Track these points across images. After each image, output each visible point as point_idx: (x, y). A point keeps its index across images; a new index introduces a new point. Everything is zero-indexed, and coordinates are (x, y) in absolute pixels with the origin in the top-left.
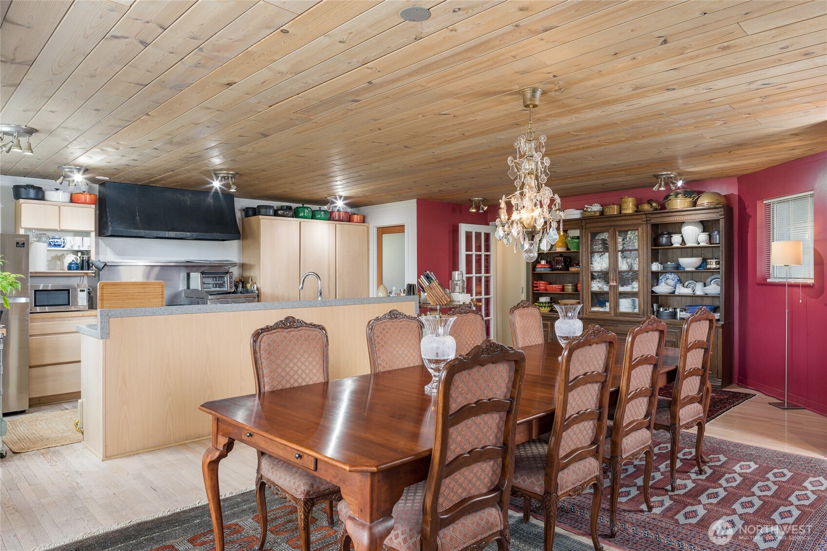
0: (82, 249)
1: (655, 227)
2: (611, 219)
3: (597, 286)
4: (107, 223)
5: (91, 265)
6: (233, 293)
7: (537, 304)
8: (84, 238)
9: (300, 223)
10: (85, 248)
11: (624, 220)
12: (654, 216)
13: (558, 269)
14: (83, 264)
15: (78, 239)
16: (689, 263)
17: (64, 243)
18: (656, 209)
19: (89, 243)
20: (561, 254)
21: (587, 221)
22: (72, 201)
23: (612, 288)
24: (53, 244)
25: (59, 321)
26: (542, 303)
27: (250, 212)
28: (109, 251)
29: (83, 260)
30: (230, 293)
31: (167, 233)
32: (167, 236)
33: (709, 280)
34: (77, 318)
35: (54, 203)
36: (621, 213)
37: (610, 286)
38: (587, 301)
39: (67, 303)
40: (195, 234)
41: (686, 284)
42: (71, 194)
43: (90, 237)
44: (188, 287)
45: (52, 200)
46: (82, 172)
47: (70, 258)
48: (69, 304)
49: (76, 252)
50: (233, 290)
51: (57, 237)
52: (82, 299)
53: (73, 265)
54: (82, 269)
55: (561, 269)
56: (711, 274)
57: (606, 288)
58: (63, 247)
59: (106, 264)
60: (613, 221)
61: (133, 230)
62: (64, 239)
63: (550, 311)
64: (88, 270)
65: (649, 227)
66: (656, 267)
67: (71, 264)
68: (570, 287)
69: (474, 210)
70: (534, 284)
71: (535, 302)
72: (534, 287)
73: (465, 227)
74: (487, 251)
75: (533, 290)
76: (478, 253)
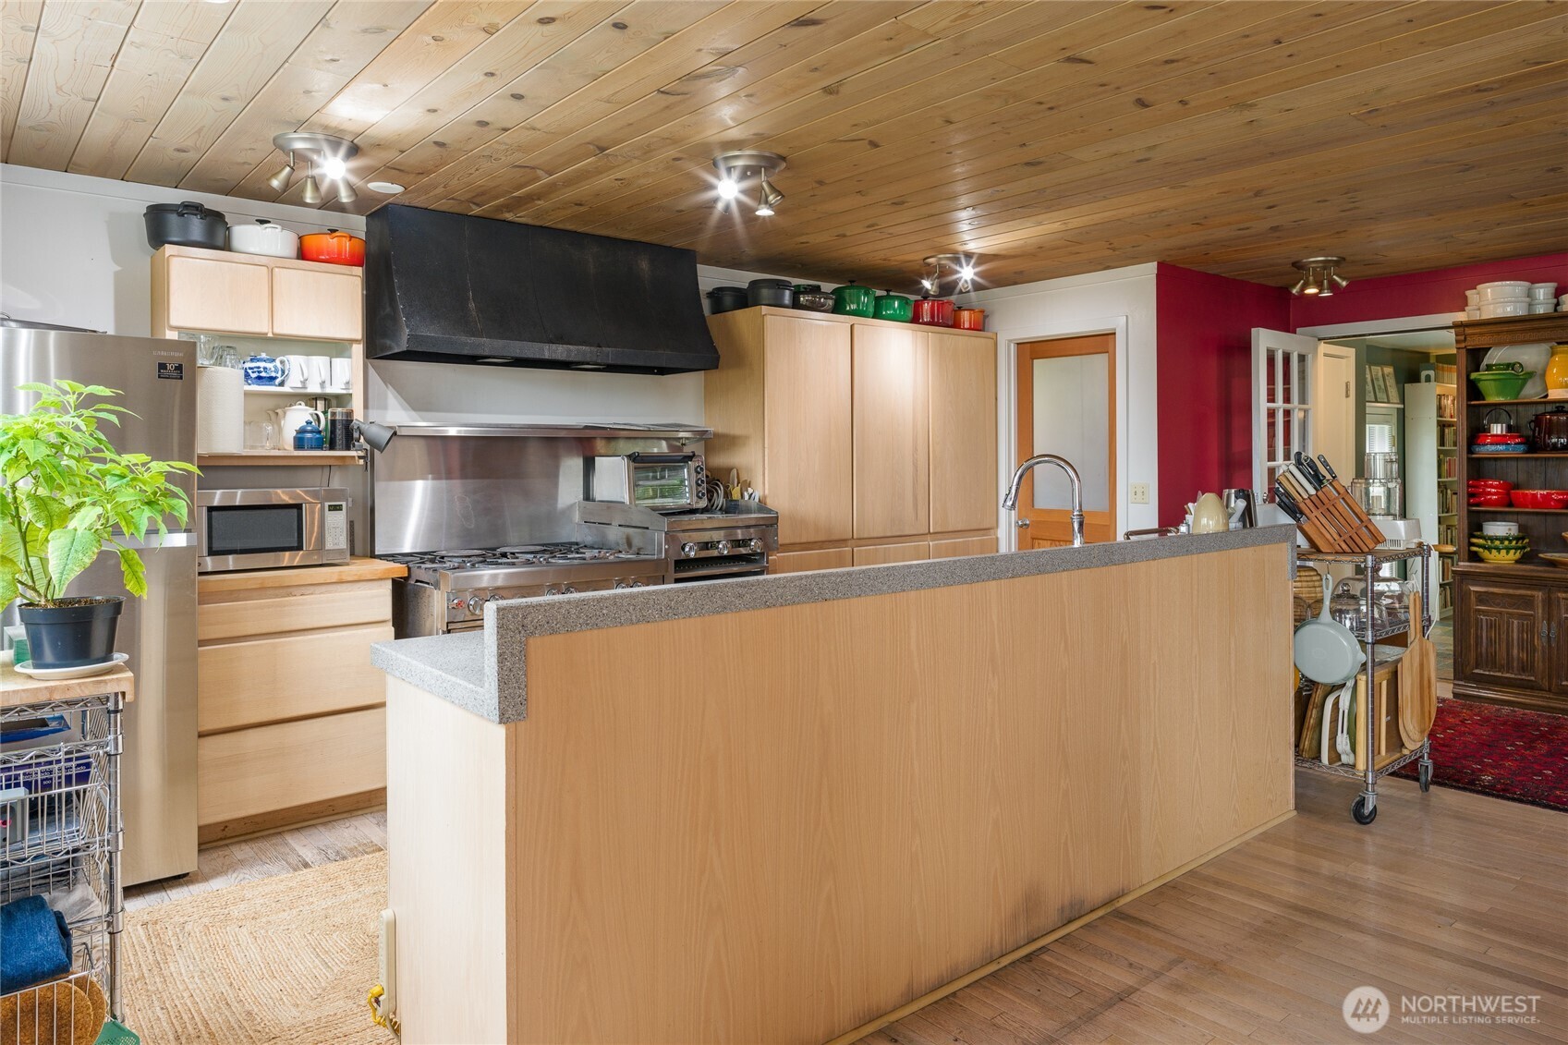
0: (329, 390)
4: (394, 318)
5: (356, 435)
6: (704, 510)
7: (1481, 541)
8: (333, 360)
9: (852, 326)
10: (336, 388)
13: (1555, 449)
14: (333, 432)
15: (319, 362)
17: (283, 372)
19: (345, 374)
20: (1558, 407)
22: (302, 254)
24: (255, 375)
25: (277, 596)
26: (1498, 539)
27: (728, 300)
28: (392, 398)
29: (333, 422)
30: (693, 511)
31: (546, 346)
32: (547, 355)
34: (323, 588)
35: (257, 259)
39: (296, 545)
40: (610, 353)
42: (300, 238)
43: (350, 357)
44: (588, 496)
45: (252, 250)
46: (342, 151)
47: (299, 416)
48: (300, 548)
49: (312, 399)
50: (703, 503)
51: (264, 355)
52: (336, 528)
53: (309, 435)
54: (332, 447)
55: (1563, 448)
58: (282, 384)
59: (395, 434)
61: (464, 338)
62: (282, 362)
63: (1520, 562)
64: (348, 448)
67: (302, 431)
69: (1311, 291)
70: (1469, 486)
71: (1471, 535)
72: (1471, 495)
73: (1264, 340)
74: (1303, 400)
75: (1469, 505)
76: (1287, 406)
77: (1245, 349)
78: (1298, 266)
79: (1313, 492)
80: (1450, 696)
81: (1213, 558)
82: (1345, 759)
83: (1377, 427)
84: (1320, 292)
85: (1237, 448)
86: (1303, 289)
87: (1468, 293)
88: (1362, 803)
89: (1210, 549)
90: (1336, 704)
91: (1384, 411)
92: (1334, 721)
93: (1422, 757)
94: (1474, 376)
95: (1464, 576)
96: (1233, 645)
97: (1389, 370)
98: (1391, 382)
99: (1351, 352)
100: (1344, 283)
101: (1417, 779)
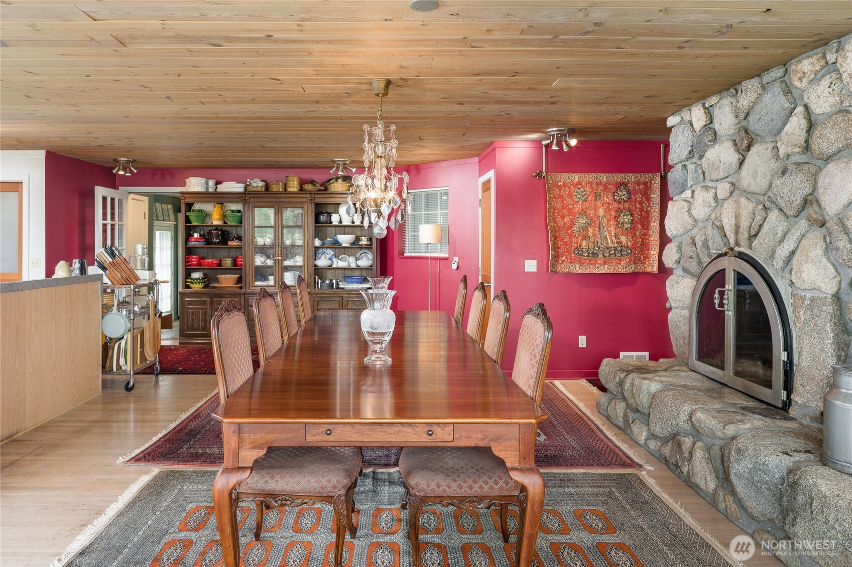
1: (317, 205)
2: (277, 195)
3: (259, 260)
7: (190, 280)
11: (289, 197)
12: (318, 196)
13: (215, 243)
16: (345, 239)
18: (320, 190)
20: (217, 228)
21: (251, 196)
23: (277, 262)
26: (196, 279)
33: (359, 254)
36: (286, 190)
37: (275, 261)
38: (251, 275)
41: (340, 257)
55: (218, 243)
56: (359, 249)
57: (270, 262)
60: (278, 197)
63: (203, 288)
65: (313, 205)
66: (317, 242)
68: (230, 262)
69: (121, 173)
70: (186, 258)
71: (187, 278)
72: (186, 262)
73: (100, 192)
74: (120, 219)
75: (186, 266)
76: (113, 222)
77: (92, 195)
78: (116, 161)
79: (111, 260)
80: (178, 344)
81: (63, 288)
82: (123, 368)
83: (164, 232)
84: (126, 173)
85: (88, 241)
86: (118, 170)
87: (186, 180)
88: (128, 383)
89: (61, 285)
90: (119, 347)
91: (168, 225)
92: (118, 353)
93: (155, 364)
94: (188, 214)
95: (183, 294)
96: (72, 325)
97: (170, 206)
98: (171, 212)
99: (147, 199)
100: (135, 171)
101: (153, 374)
